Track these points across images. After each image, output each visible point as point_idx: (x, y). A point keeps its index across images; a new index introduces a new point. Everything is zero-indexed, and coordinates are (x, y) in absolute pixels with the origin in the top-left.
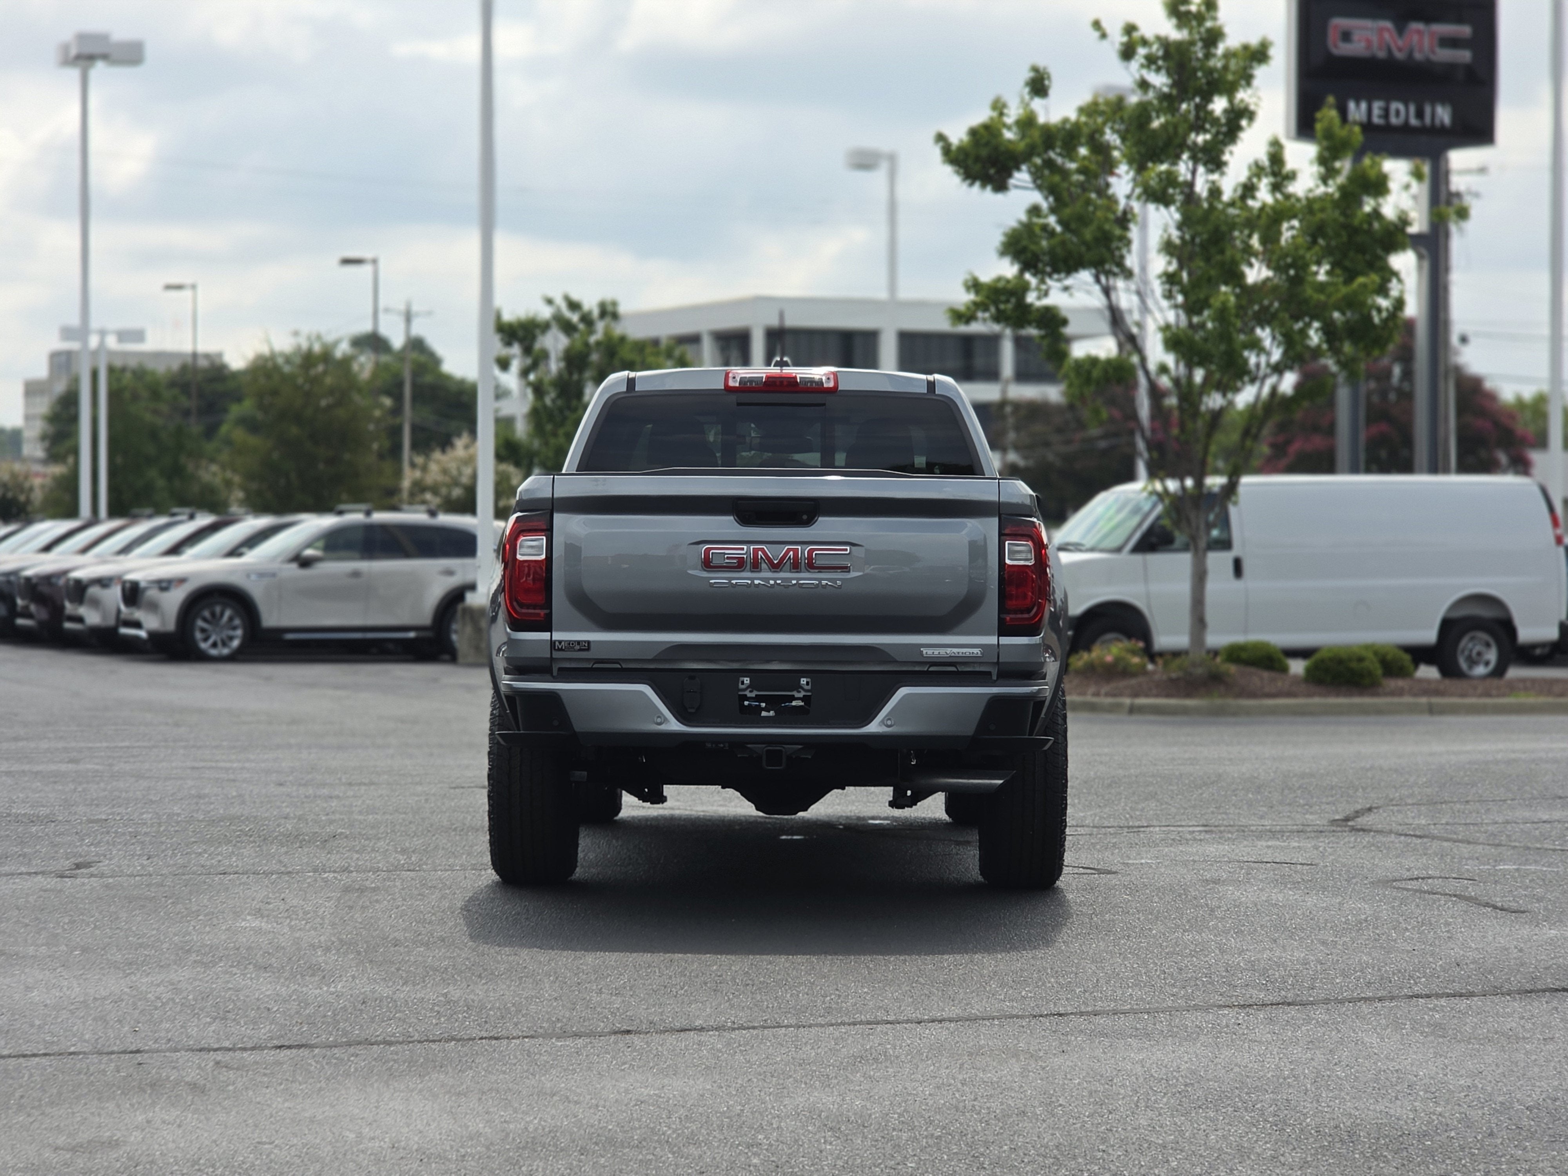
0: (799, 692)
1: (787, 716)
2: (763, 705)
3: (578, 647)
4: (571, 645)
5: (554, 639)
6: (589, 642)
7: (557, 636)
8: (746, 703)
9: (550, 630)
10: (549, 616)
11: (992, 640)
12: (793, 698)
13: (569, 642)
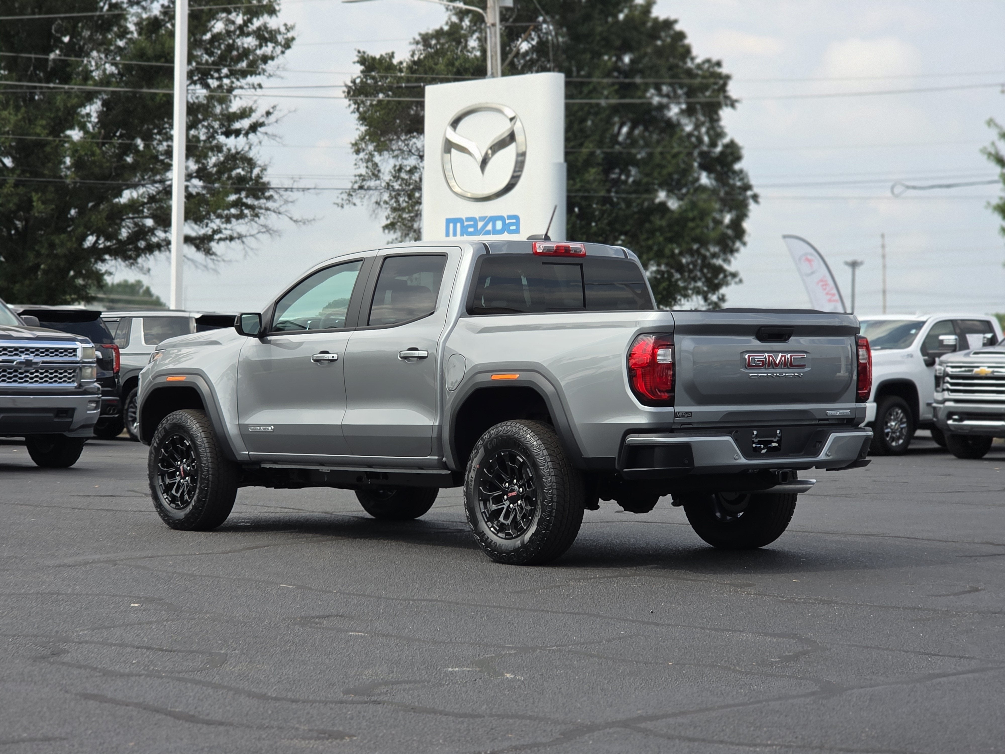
0: (775, 438)
1: (773, 452)
2: (762, 446)
3: (686, 415)
4: (684, 414)
5: (676, 411)
6: (691, 413)
7: (678, 409)
8: (754, 445)
9: (673, 405)
10: (673, 397)
11: (853, 405)
12: (773, 442)
13: (683, 413)
